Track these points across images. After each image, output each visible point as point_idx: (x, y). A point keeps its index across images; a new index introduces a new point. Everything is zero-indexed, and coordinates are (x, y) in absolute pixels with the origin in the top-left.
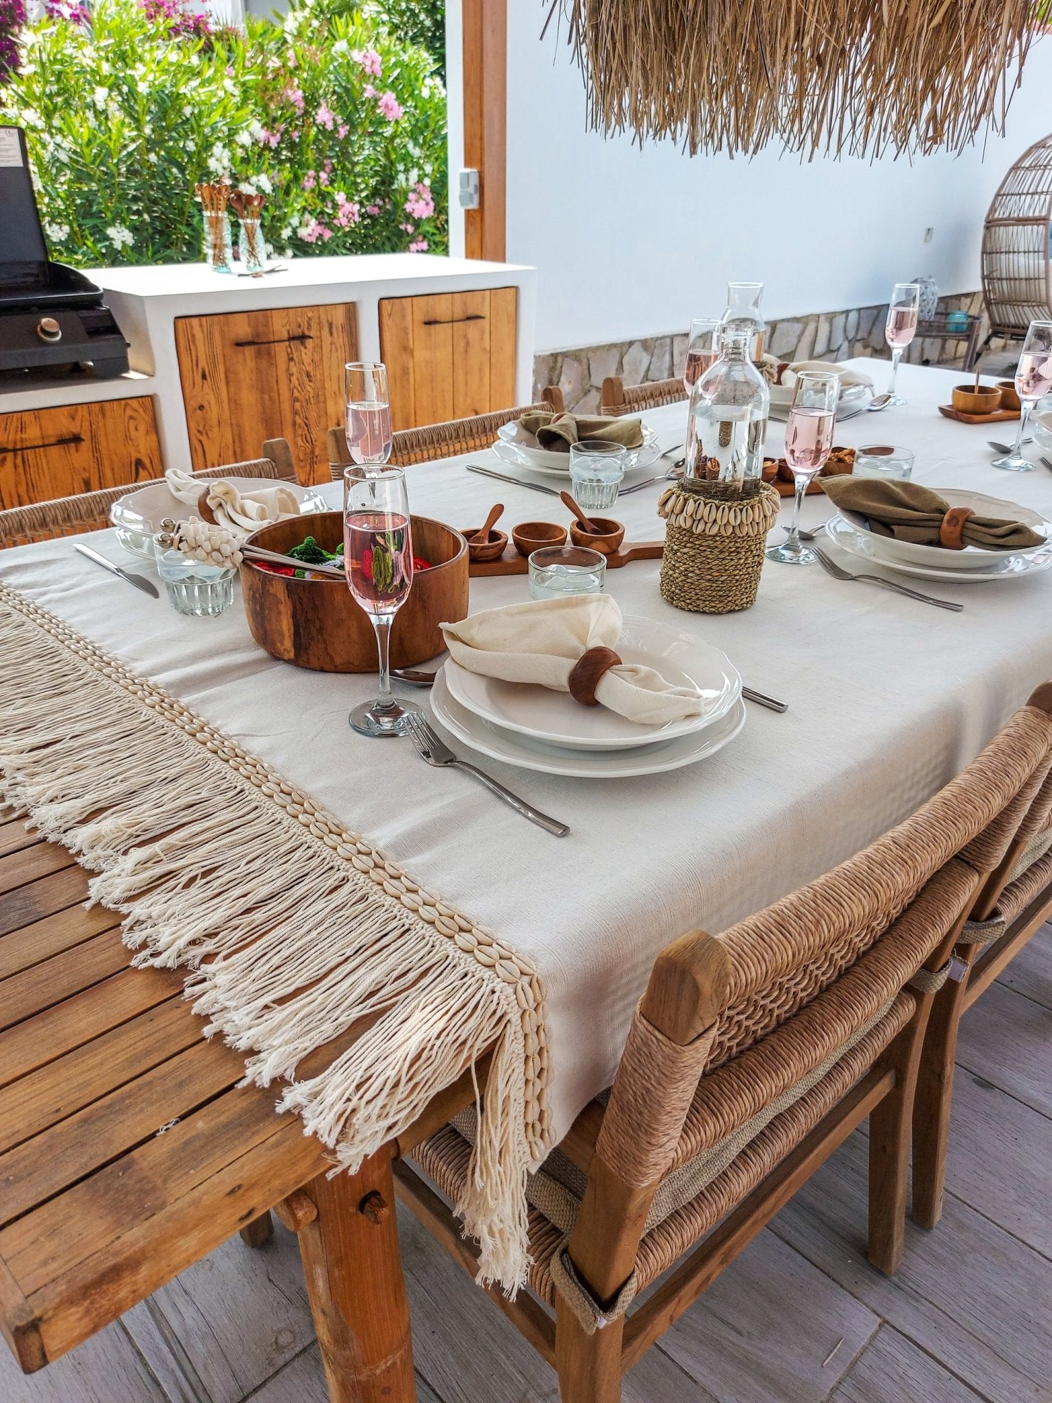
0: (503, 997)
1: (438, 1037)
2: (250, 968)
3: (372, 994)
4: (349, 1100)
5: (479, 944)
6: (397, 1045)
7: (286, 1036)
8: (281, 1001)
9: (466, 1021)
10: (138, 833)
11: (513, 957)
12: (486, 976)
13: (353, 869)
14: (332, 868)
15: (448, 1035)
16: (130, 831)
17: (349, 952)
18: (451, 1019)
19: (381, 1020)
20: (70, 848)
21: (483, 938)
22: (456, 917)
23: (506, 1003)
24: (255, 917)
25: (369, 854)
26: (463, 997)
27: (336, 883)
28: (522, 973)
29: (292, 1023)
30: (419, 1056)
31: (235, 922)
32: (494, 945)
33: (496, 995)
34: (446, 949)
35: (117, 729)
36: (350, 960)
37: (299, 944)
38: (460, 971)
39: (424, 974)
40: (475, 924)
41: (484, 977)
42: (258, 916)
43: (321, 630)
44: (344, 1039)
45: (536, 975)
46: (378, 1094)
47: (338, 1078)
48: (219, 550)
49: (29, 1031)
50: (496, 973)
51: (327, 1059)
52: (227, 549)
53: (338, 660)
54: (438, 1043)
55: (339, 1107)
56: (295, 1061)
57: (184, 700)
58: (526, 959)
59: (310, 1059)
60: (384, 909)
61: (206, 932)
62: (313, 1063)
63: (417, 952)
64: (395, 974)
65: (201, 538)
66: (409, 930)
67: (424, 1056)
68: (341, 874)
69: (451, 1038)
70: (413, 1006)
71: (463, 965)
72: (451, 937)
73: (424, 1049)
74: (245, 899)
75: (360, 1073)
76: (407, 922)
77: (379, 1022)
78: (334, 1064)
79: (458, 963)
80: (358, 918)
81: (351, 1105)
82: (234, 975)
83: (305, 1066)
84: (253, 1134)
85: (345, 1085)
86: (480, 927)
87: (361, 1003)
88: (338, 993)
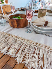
20: (9, 55)
35: (4, 38)
43: (20, 24)
48: (8, 18)
53: (21, 27)
57: (9, 33)
65: (6, 17)
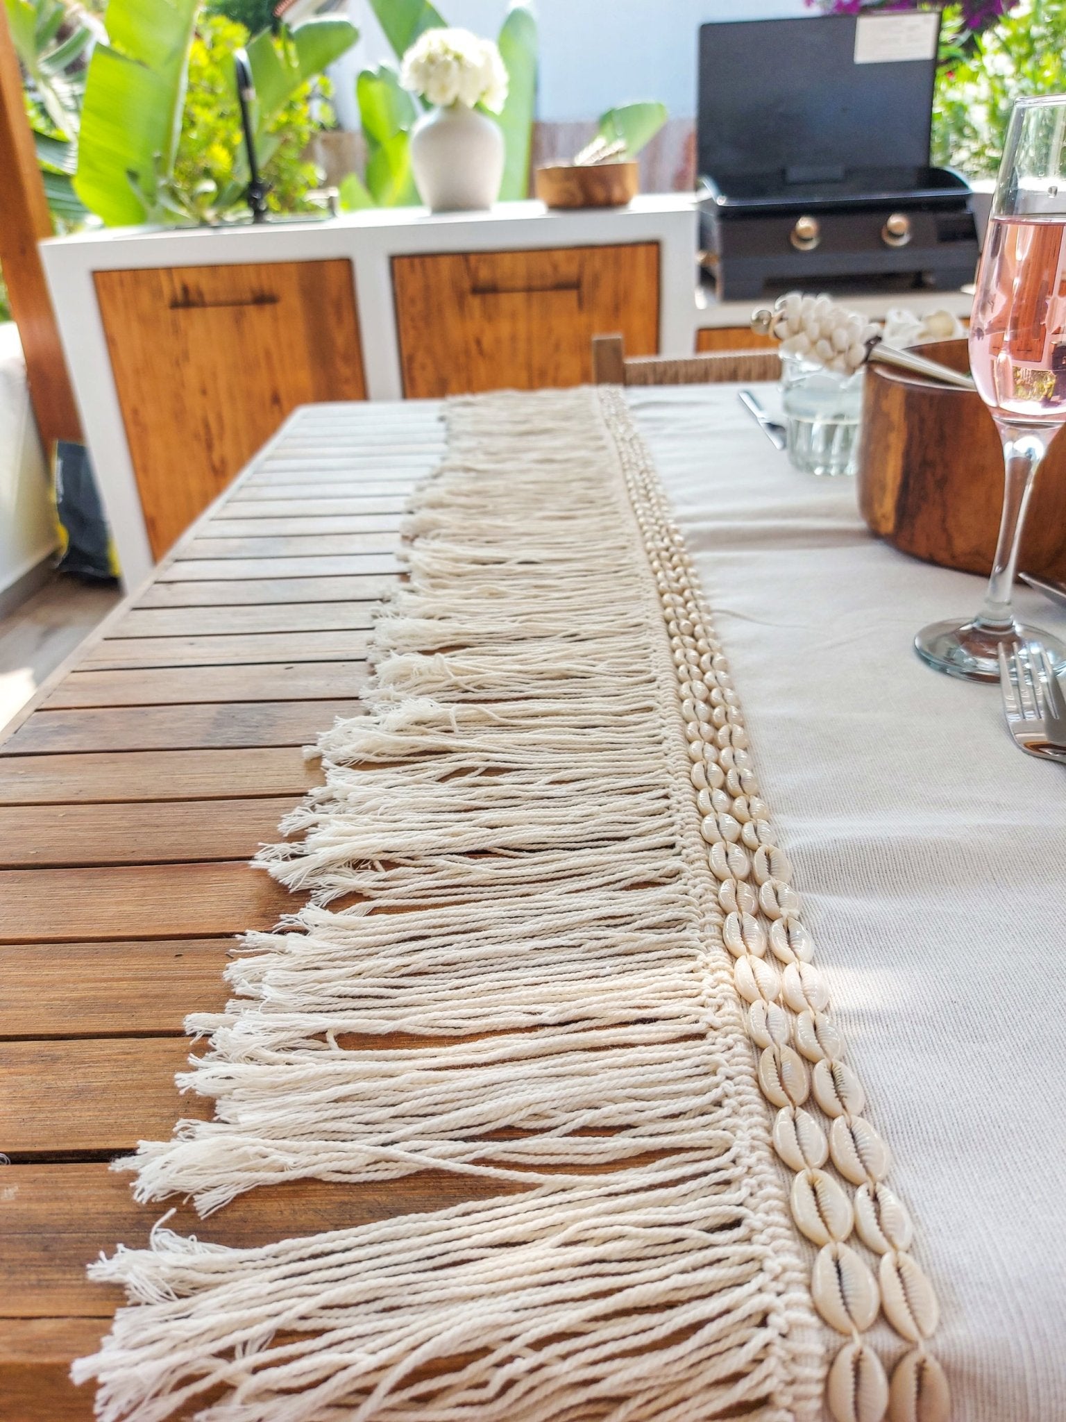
0: (778, 1350)
1: (538, 1345)
2: (372, 950)
3: (509, 1132)
4: (228, 1354)
5: (829, 1164)
6: (438, 1294)
7: (277, 1117)
8: (349, 1040)
9: (639, 1351)
10: (468, 688)
11: (887, 1261)
12: (773, 1264)
13: (703, 864)
14: (672, 846)
15: (564, 1357)
16: (455, 679)
17: (550, 1013)
18: (606, 1317)
19: (471, 1205)
21: (847, 1159)
22: (821, 1068)
23: (782, 1374)
24: (478, 867)
25: (750, 850)
26: (677, 1280)
27: (651, 876)
28: (883, 1315)
29: (315, 1096)
30: (456, 1363)
31: (440, 861)
32: (861, 1193)
33: (763, 1336)
34: (733, 1129)
36: (540, 1032)
37: (488, 949)
38: (724, 1205)
39: (646, 1157)
40: (855, 1105)
41: (768, 1264)
42: (483, 869)
44: (370, 1197)
45: (923, 1350)
46: (300, 1390)
47: (256, 1284)
48: (830, 339)
49: (59, 884)
50: (810, 1271)
51: (302, 1219)
52: (842, 338)
53: (960, 545)
54: (534, 1359)
55: (197, 1356)
56: (246, 1179)
58: (922, 1287)
59: (280, 1196)
60: (691, 965)
61: (386, 857)
62: (272, 1210)
63: (677, 1094)
64: (586, 1117)
66: (701, 1036)
67: (473, 1370)
68: (673, 863)
69: (569, 1371)
70: (550, 1220)
71: (744, 1192)
72: (773, 1106)
73: (485, 1351)
74: (489, 831)
75: (304, 1306)
76: (709, 1016)
77: (462, 1207)
78: (286, 1243)
79: (739, 1179)
80: (630, 959)
81: (223, 1371)
82: (334, 947)
83: (257, 1205)
84: (39, 1285)
85: (246, 1314)
86: (860, 1125)
87: (466, 1139)
88: (443, 1087)
